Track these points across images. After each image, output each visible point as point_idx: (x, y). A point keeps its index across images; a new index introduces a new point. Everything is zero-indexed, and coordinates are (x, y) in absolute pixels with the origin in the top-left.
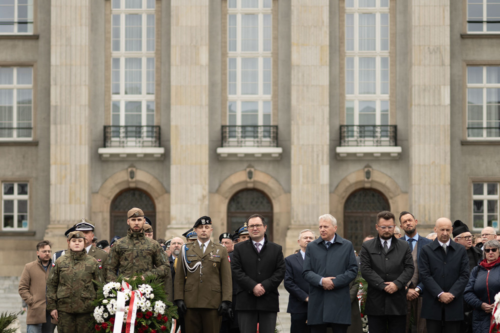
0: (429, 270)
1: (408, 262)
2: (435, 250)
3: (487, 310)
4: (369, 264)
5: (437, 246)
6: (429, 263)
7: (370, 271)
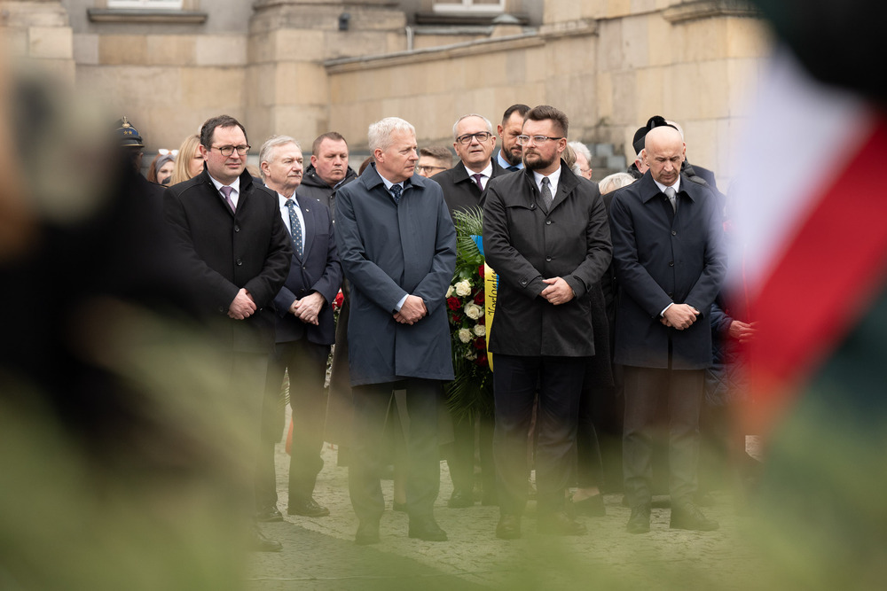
0: (635, 250)
1: (597, 235)
2: (649, 202)
3: (743, 338)
4: (505, 234)
5: (652, 194)
6: (634, 234)
7: (507, 251)
